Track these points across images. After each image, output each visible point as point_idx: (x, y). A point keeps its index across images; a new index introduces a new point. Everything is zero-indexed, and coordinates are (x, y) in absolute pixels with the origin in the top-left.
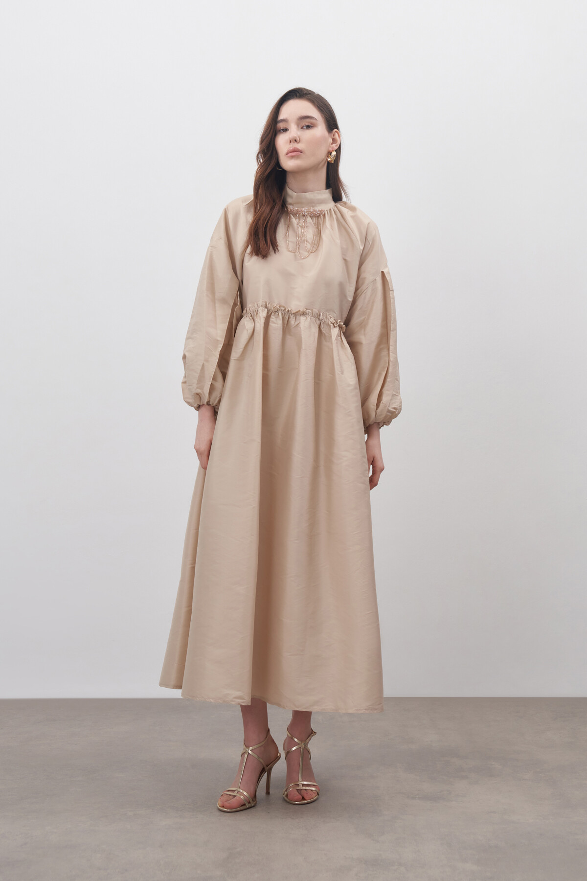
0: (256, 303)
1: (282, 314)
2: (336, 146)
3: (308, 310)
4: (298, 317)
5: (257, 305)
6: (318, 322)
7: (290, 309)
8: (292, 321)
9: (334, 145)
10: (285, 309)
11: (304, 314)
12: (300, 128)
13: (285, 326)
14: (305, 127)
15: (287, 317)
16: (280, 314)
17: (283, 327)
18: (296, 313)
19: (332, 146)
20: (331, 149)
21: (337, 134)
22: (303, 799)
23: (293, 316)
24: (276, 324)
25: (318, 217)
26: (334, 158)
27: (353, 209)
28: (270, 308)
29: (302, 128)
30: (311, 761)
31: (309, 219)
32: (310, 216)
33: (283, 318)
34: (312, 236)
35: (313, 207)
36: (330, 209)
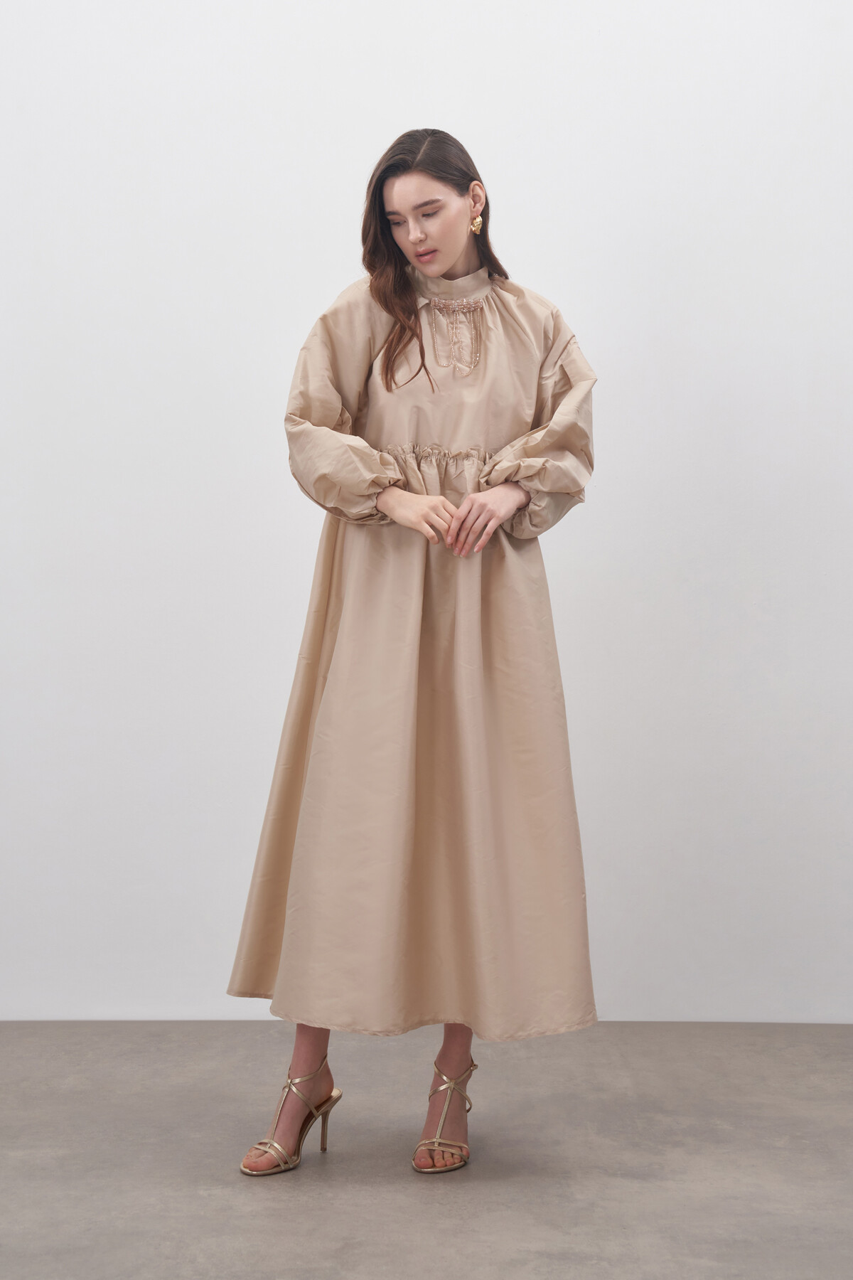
0: (399, 449)
1: (436, 461)
2: (481, 205)
3: (473, 451)
4: (459, 462)
5: (403, 449)
7: (447, 452)
8: (452, 470)
9: (478, 205)
10: (440, 453)
11: (468, 456)
12: (420, 219)
13: (443, 476)
15: (444, 464)
16: (434, 460)
17: (440, 478)
18: (456, 456)
19: (473, 211)
20: (472, 216)
21: (477, 187)
22: (434, 1166)
23: (452, 460)
25: (474, 311)
26: (481, 227)
27: (518, 292)
28: (417, 453)
30: (468, 1114)
31: (462, 317)
32: (463, 312)
33: (438, 465)
34: (470, 341)
35: (465, 297)
36: (487, 297)
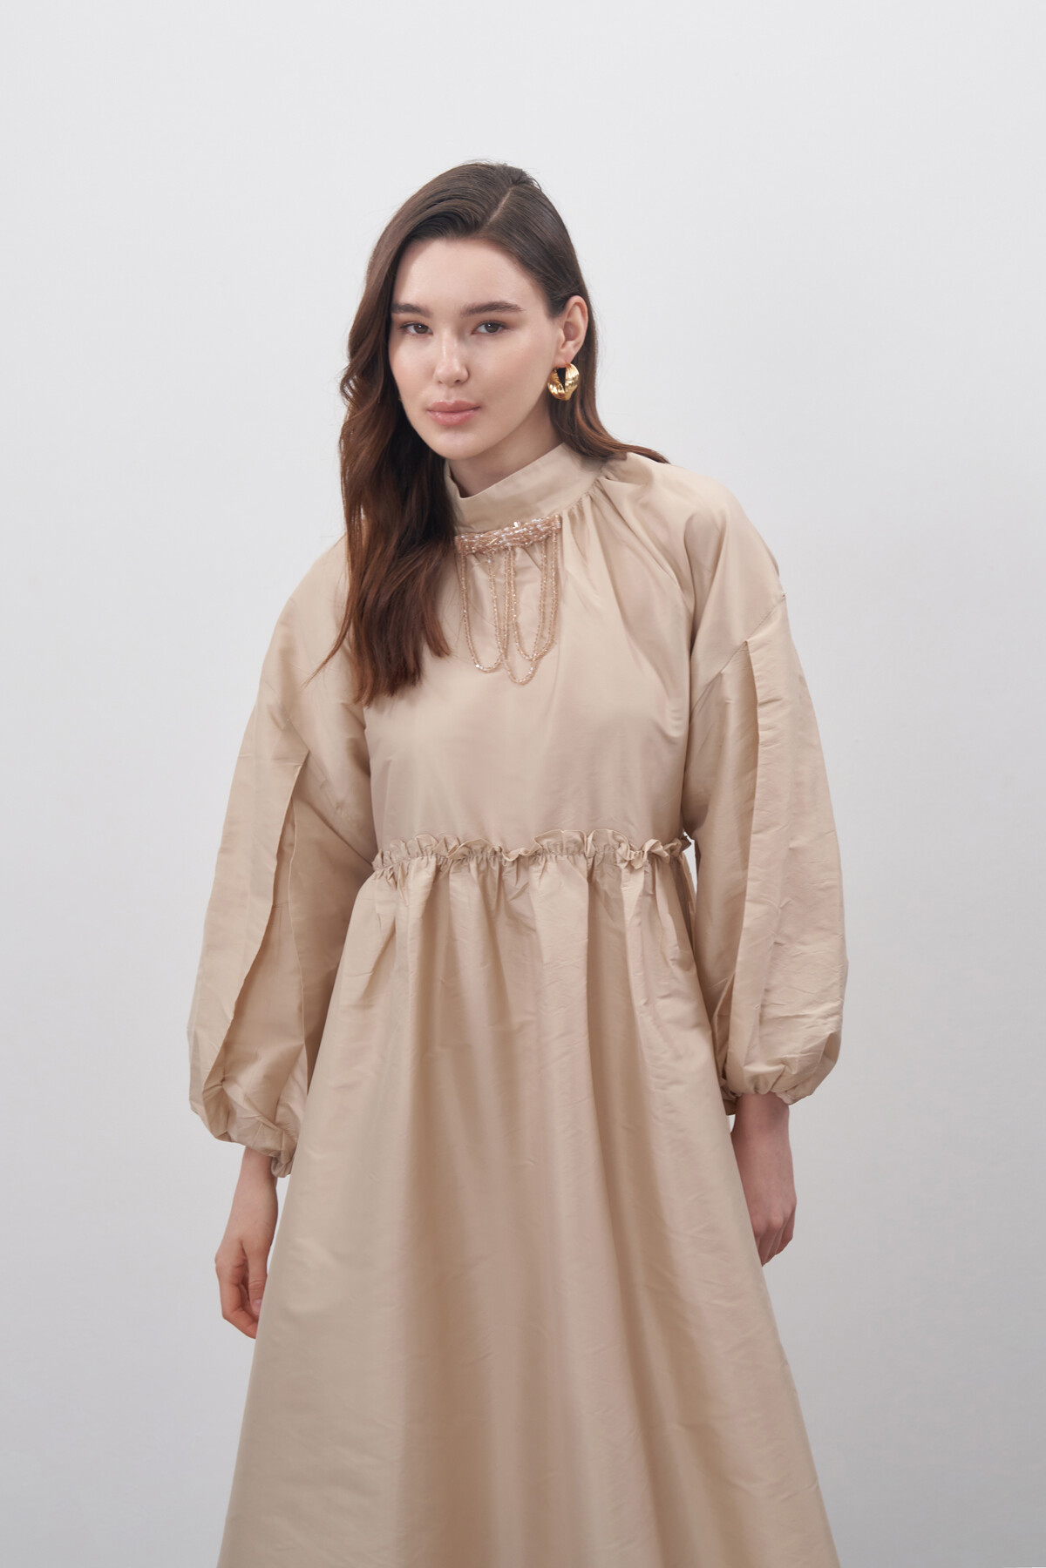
1: (479, 866)
2: (575, 346)
3: (545, 842)
6: (583, 865)
7: (502, 847)
9: (571, 344)
10: (487, 849)
12: (467, 334)
14: (483, 329)
15: (496, 868)
16: (473, 865)
18: (519, 857)
19: (563, 351)
20: (561, 362)
21: (577, 309)
24: (464, 891)
25: (544, 541)
26: (575, 387)
29: (474, 332)
31: (520, 556)
32: (524, 547)
35: (529, 516)
36: (580, 502)
